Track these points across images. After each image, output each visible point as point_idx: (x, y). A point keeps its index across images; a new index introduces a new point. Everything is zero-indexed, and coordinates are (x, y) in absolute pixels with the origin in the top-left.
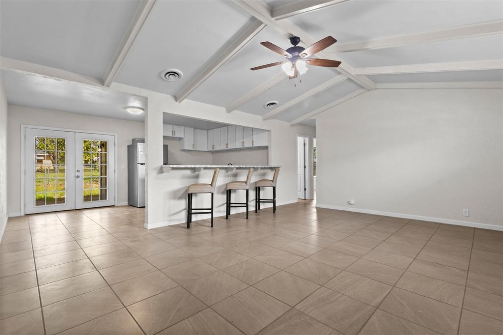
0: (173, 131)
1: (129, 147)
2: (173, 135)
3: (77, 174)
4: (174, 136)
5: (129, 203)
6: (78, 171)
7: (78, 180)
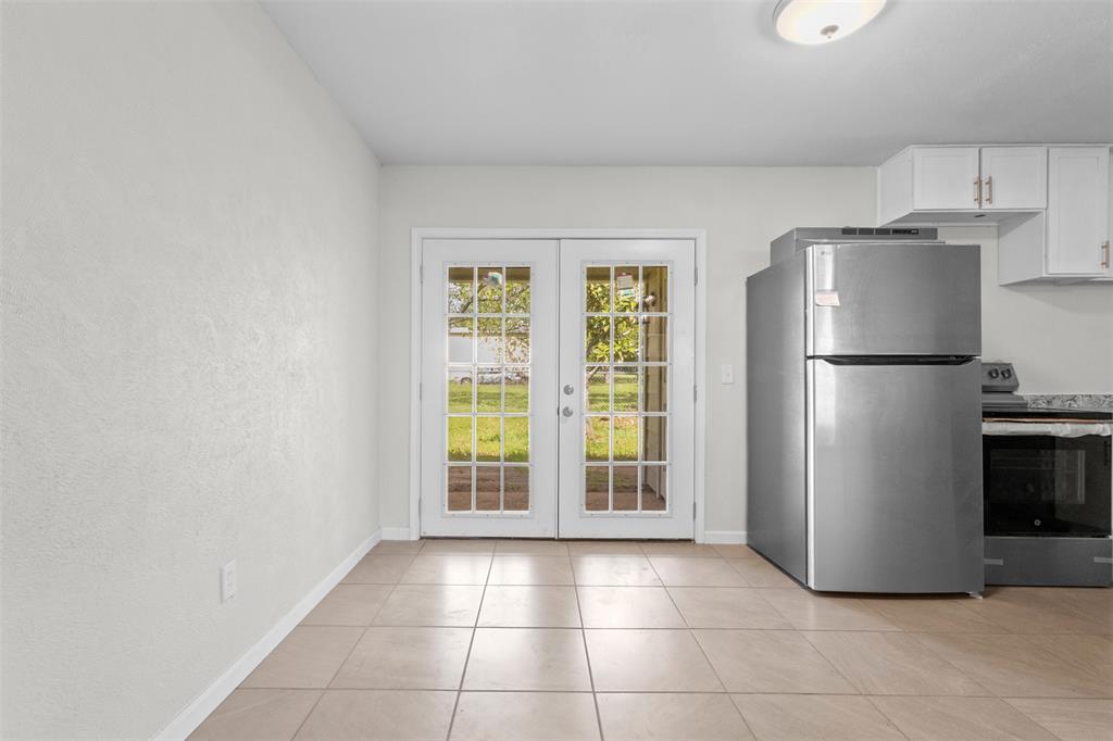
0: (979, 183)
1: (753, 283)
2: (979, 200)
3: (566, 401)
4: (986, 206)
5: (749, 537)
6: (568, 391)
7: (568, 425)
